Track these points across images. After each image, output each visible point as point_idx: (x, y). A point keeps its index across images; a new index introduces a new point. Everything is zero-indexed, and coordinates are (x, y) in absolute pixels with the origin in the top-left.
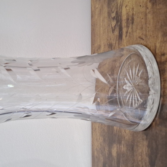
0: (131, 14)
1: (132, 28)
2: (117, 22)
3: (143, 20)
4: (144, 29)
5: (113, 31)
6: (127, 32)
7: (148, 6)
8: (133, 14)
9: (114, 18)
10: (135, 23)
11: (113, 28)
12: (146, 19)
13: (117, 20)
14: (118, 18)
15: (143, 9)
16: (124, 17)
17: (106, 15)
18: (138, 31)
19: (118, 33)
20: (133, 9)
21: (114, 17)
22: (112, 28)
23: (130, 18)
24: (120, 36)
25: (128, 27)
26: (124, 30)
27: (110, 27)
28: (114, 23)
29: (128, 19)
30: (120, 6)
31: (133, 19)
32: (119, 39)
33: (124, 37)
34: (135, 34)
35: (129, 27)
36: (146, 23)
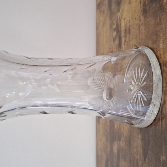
0: (128, 26)
1: (129, 38)
2: (117, 33)
3: (137, 31)
4: (138, 38)
5: (114, 40)
6: (125, 41)
7: (141, 19)
8: (130, 26)
9: (114, 30)
10: (131, 34)
11: (114, 38)
12: (139, 30)
14: (118, 30)
15: (137, 22)
16: (123, 29)
17: (108, 26)
18: (134, 40)
19: (118, 42)
20: (130, 21)
21: (115, 29)
22: (113, 38)
23: (128, 29)
24: (120, 45)
25: (125, 36)
26: (123, 39)
27: (112, 37)
28: (115, 34)
29: (126, 30)
30: (119, 19)
31: (130, 30)
32: (119, 47)
33: (123, 45)
34: (131, 43)
35: (127, 36)
36: (140, 33)
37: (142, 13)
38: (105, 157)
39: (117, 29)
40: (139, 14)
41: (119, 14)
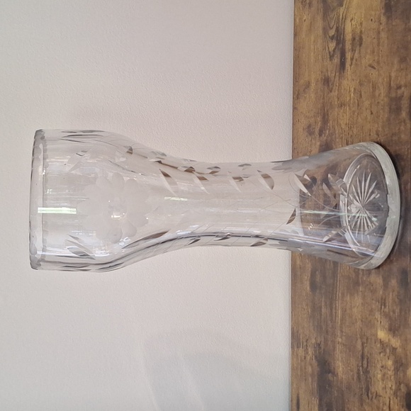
0: (358, 31)
1: (360, 53)
2: (338, 44)
3: (375, 41)
4: (375, 53)
5: (331, 57)
6: (352, 59)
7: (382, 22)
8: (361, 32)
9: (332, 38)
10: (363, 45)
11: (332, 53)
12: (379, 39)
13: (337, 40)
14: (339, 38)
15: (374, 25)
16: (349, 37)
17: (320, 32)
18: (368, 56)
19: (339, 60)
20: (361, 24)
21: (333, 36)
22: (330, 53)
23: (357, 38)
24: (342, 65)
25: (353, 50)
26: (348, 55)
27: (327, 51)
28: (332, 45)
29: (354, 39)
30: (342, 18)
31: (361, 39)
32: (340, 69)
33: (348, 65)
34: (363, 61)
35: (355, 51)
36: (378, 45)
37: (383, 11)
38: (309, 266)
39: (337, 36)
40: (377, 13)
41: (342, 10)
